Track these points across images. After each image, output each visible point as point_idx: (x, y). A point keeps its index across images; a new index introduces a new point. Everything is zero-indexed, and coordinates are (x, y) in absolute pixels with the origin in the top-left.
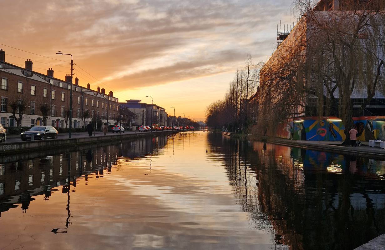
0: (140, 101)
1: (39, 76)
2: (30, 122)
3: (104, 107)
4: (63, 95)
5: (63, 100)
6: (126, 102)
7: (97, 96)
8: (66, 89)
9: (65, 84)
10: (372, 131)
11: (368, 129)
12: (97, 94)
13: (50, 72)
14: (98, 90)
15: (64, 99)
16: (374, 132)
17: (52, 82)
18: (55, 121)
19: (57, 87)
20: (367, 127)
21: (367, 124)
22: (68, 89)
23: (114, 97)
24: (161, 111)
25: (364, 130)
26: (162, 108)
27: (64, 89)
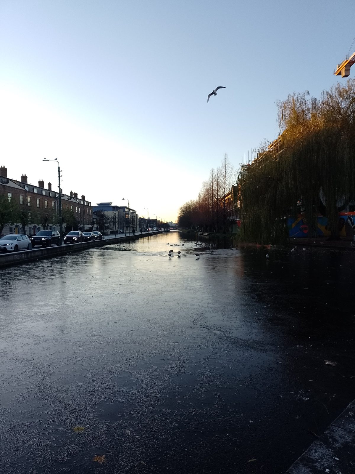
0: (111, 204)
1: (15, 183)
2: (9, 230)
3: (77, 211)
4: (38, 201)
5: (38, 206)
6: (97, 205)
7: (70, 200)
8: (40, 195)
9: (39, 189)
10: (352, 226)
11: (349, 224)
12: (71, 199)
13: (24, 178)
14: (71, 195)
15: (40, 205)
16: (354, 227)
17: (26, 188)
18: (32, 228)
19: (32, 193)
20: (347, 223)
21: (347, 220)
22: (42, 194)
23: (87, 201)
24: (132, 213)
25: (345, 226)
26: (133, 210)
27: (39, 194)
